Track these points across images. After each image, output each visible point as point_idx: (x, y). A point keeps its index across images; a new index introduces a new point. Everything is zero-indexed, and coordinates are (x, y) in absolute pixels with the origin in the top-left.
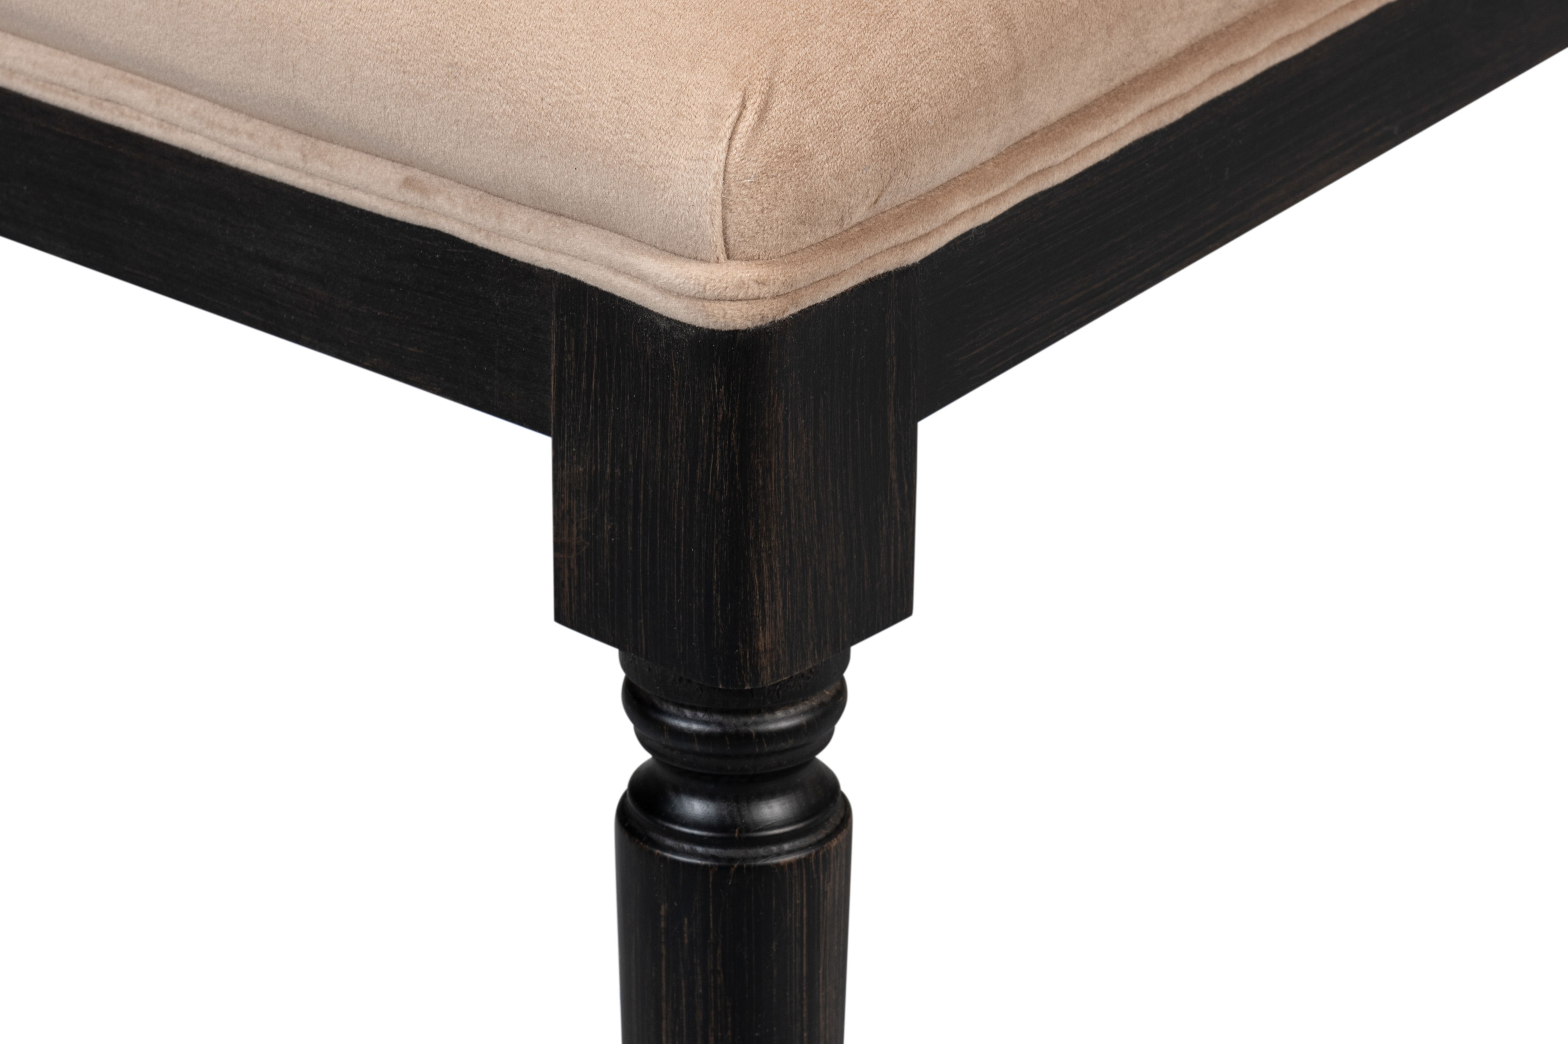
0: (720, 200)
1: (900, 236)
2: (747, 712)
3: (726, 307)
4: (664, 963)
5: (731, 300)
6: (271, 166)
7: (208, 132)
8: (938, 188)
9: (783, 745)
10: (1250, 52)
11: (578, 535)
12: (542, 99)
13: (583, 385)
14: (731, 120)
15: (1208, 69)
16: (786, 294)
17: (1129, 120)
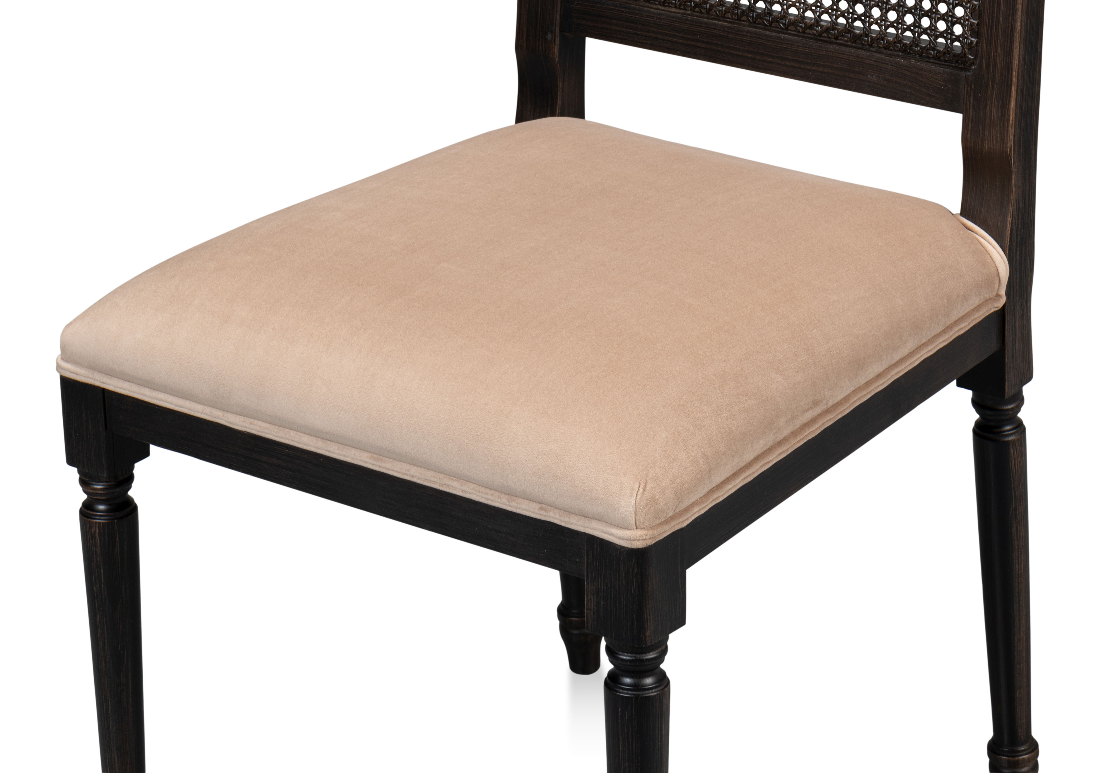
0: (634, 513)
1: (681, 520)
2: (642, 653)
3: (637, 542)
4: (620, 725)
5: (638, 540)
6: (498, 504)
7: (478, 494)
8: (690, 505)
9: (653, 662)
10: (771, 458)
11: (593, 605)
12: (582, 486)
13: (595, 564)
14: (636, 491)
15: (760, 465)
16: (652, 538)
17: (739, 481)
